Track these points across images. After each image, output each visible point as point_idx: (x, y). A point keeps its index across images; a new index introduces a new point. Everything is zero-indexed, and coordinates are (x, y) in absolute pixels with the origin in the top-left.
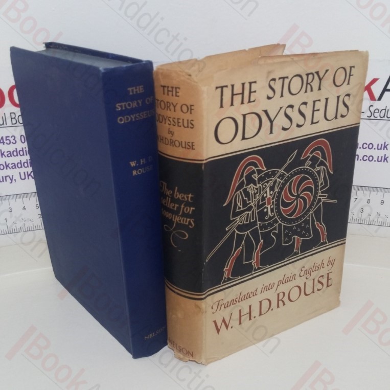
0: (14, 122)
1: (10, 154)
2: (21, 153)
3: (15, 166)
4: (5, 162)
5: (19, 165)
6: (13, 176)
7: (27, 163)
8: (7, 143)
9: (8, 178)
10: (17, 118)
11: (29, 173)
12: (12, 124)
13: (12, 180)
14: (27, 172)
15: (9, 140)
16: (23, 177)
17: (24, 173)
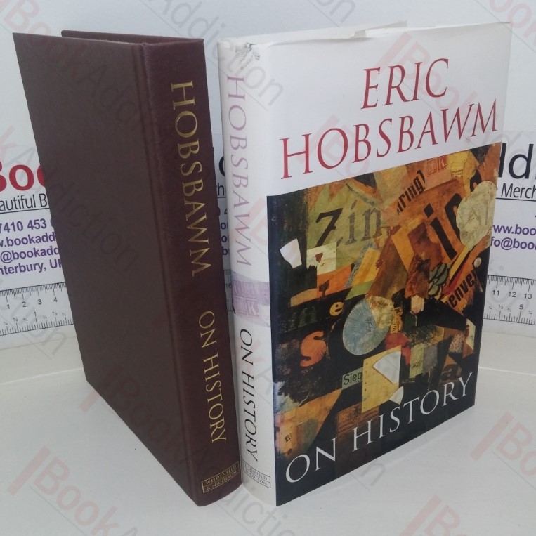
0: (44, 203)
2: (52, 239)
3: (44, 253)
4: (34, 249)
5: (50, 252)
6: (42, 264)
8: (36, 228)
9: (37, 266)
12: (42, 206)
13: (41, 268)
15: (38, 224)
16: (54, 265)
17: (55, 260)
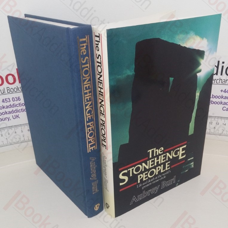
0: (9, 91)
1: (7, 107)
2: (13, 106)
3: (10, 113)
4: (5, 111)
5: (12, 112)
6: (9, 117)
7: (16, 111)
8: (6, 102)
9: (7, 119)
10: (10, 90)
11: (17, 116)
12: (8, 92)
13: (9, 119)
14: (16, 115)
16: (14, 118)
